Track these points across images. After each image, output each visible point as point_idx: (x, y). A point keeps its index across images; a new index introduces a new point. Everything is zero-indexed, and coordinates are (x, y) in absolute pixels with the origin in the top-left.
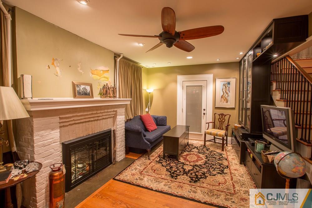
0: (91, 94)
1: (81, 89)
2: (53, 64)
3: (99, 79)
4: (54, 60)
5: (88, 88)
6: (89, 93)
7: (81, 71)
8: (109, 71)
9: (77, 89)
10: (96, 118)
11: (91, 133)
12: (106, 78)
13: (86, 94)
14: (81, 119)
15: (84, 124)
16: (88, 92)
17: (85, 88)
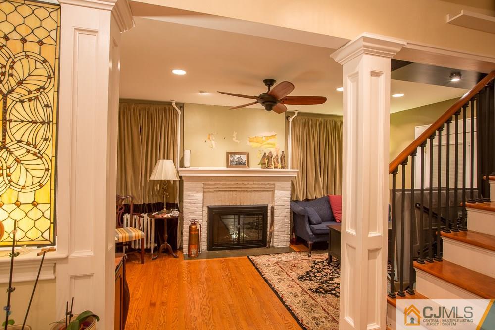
0: (246, 164)
1: (236, 159)
2: (209, 138)
3: (261, 147)
4: (210, 135)
5: (244, 158)
6: (245, 163)
7: (237, 141)
8: (276, 136)
9: (231, 159)
10: (246, 190)
11: (238, 204)
12: (272, 144)
13: (240, 164)
14: (225, 188)
15: (231, 193)
16: (243, 161)
17: (240, 158)
